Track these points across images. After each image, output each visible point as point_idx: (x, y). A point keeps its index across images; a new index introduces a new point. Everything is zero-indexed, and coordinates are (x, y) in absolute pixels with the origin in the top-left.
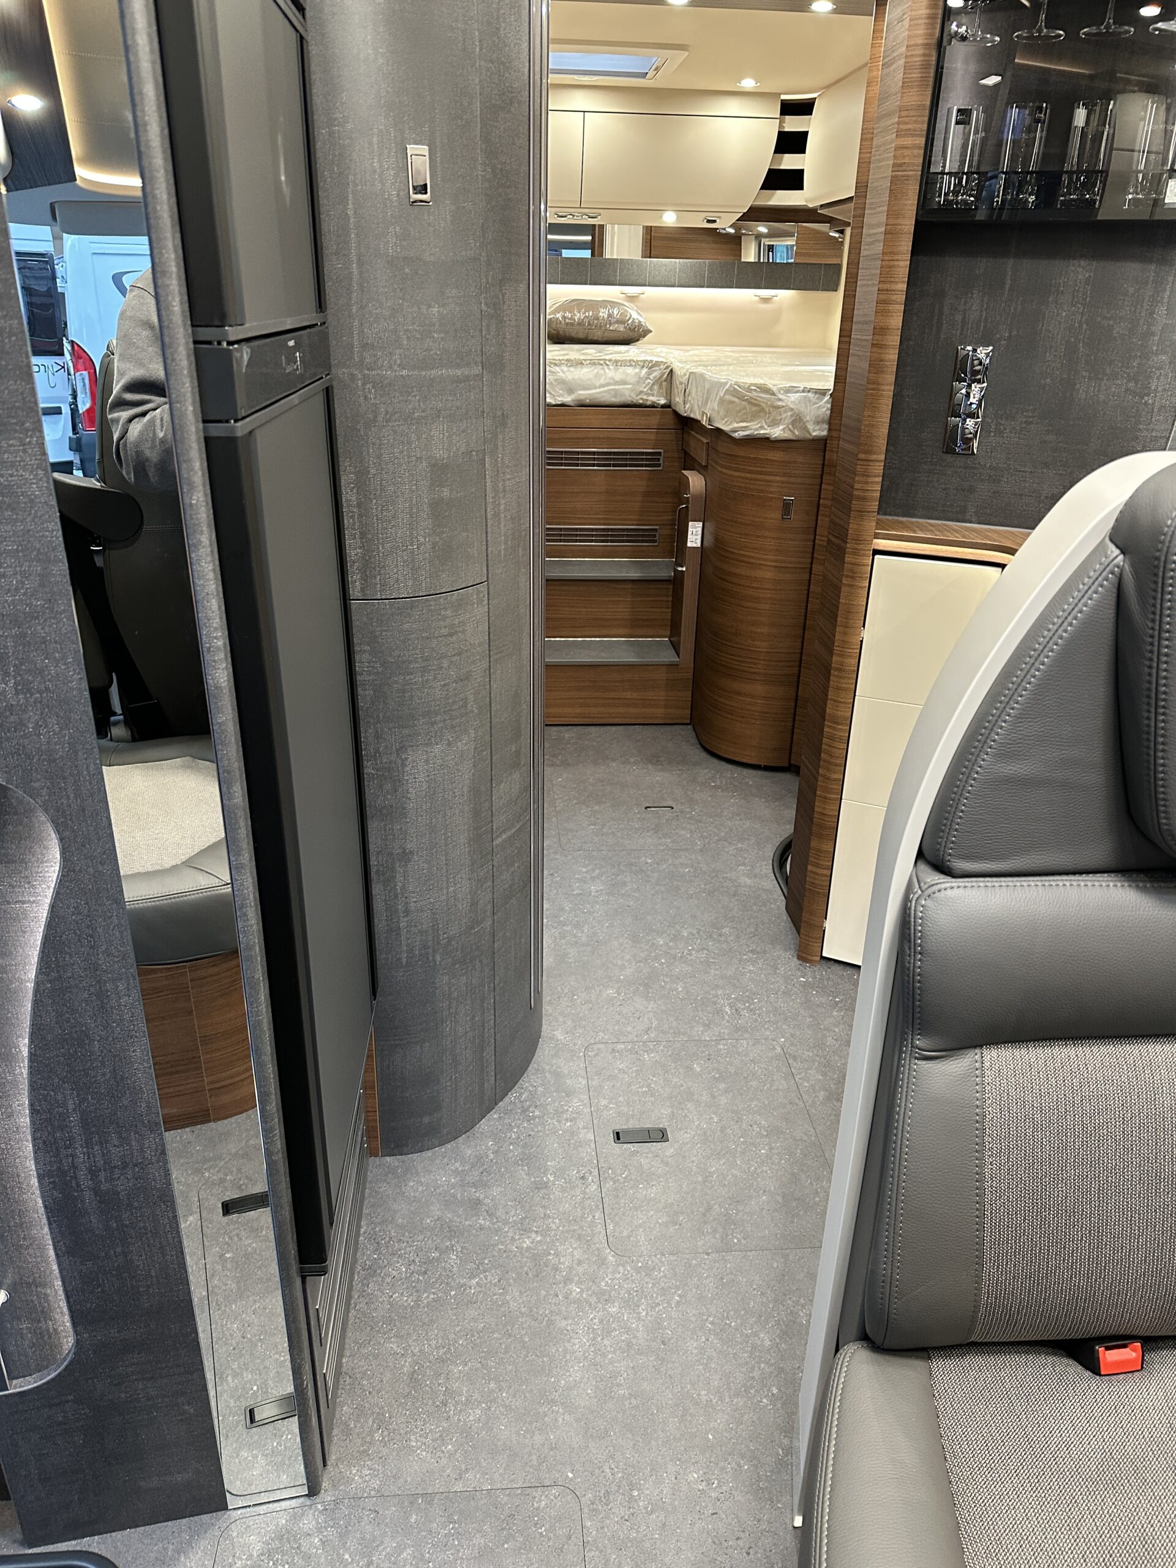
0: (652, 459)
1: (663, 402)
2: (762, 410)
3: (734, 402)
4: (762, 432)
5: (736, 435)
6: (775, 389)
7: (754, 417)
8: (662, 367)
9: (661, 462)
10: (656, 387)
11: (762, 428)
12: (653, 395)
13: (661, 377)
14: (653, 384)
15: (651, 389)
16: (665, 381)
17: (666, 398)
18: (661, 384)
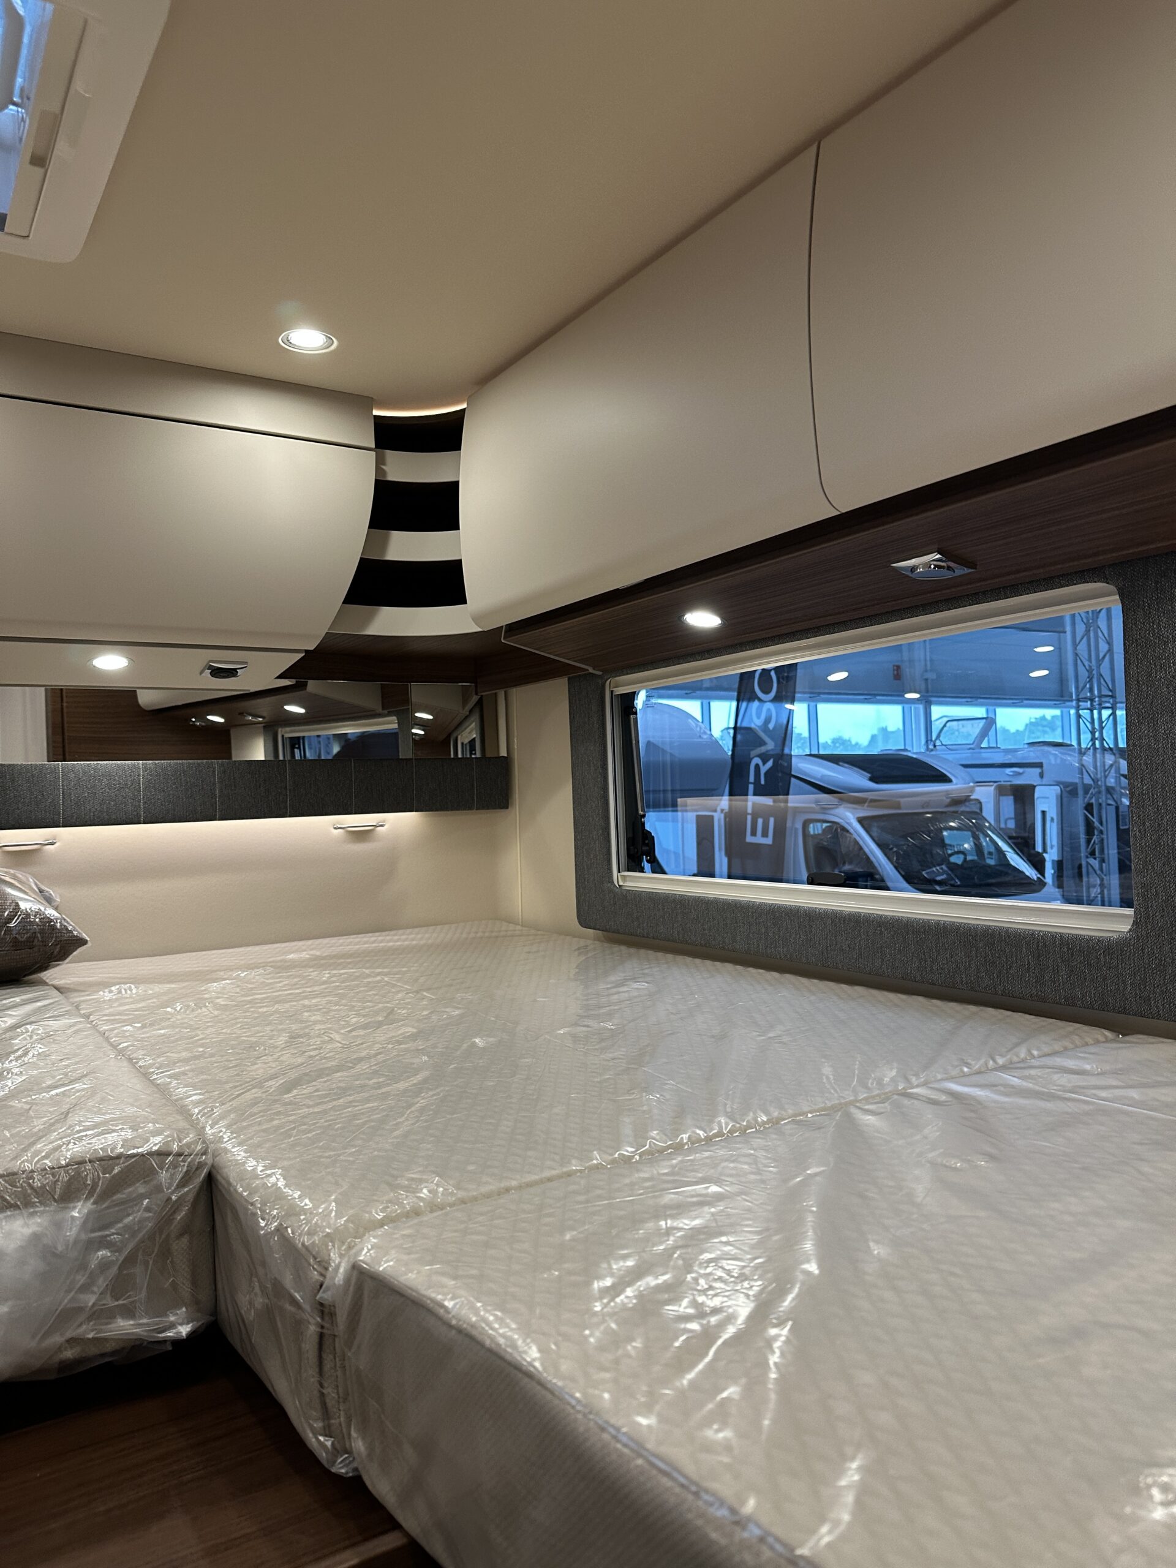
1: (182, 1327)
8: (164, 1176)
10: (140, 1274)
13: (164, 1222)
14: (130, 1260)
15: (120, 1286)
16: (186, 1229)
17: (195, 1312)
18: (165, 1252)
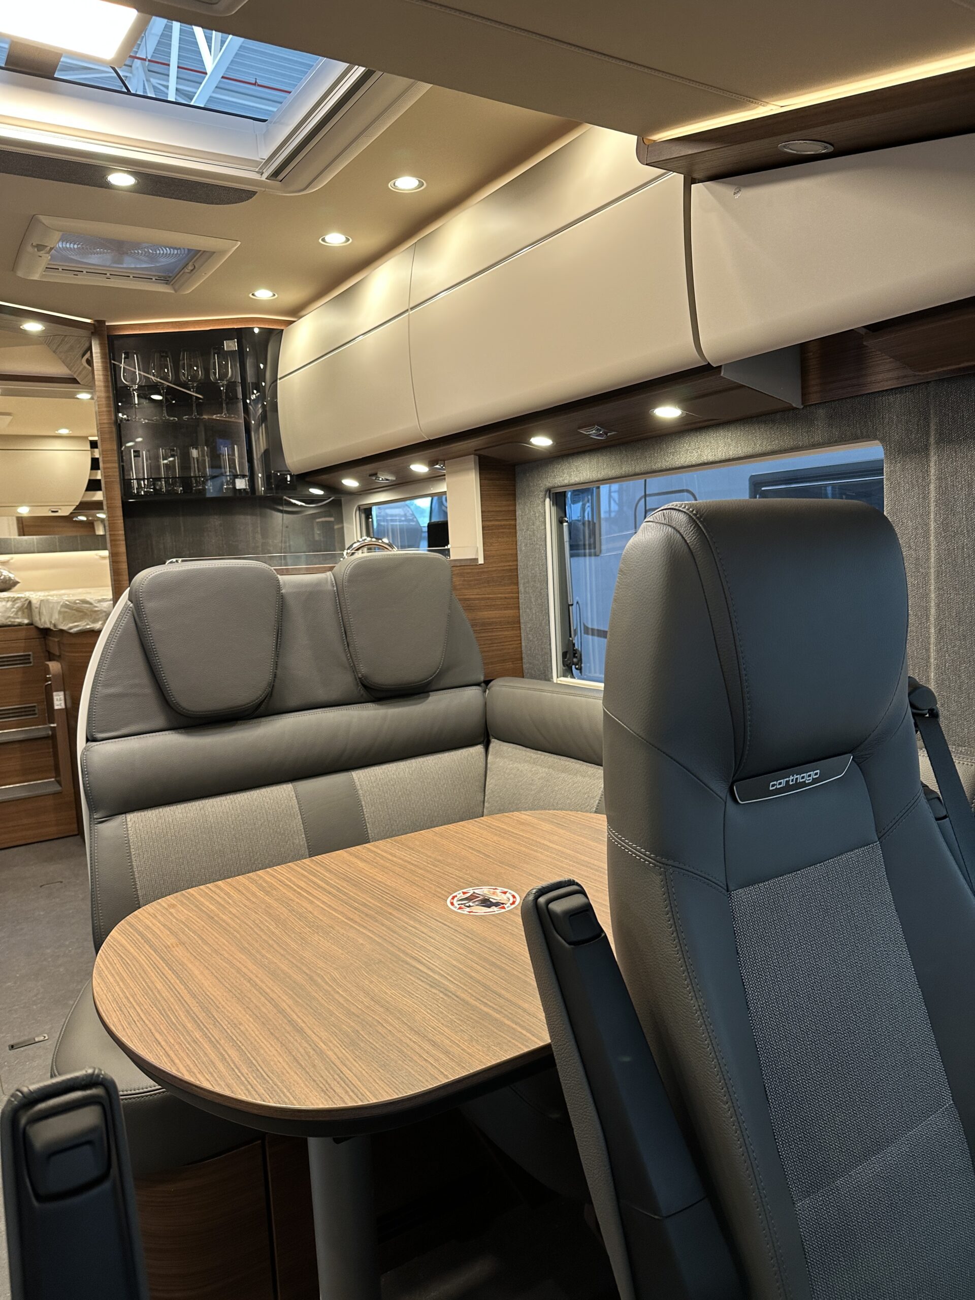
0: (25, 659)
1: (26, 621)
2: (86, 614)
3: (66, 612)
4: (88, 627)
5: (72, 631)
6: (92, 601)
7: (81, 619)
8: (24, 601)
9: (31, 660)
10: (20, 613)
11: (88, 624)
12: (18, 618)
13: (23, 606)
14: (17, 611)
15: (16, 614)
16: (26, 608)
17: (28, 618)
18: (23, 611)
